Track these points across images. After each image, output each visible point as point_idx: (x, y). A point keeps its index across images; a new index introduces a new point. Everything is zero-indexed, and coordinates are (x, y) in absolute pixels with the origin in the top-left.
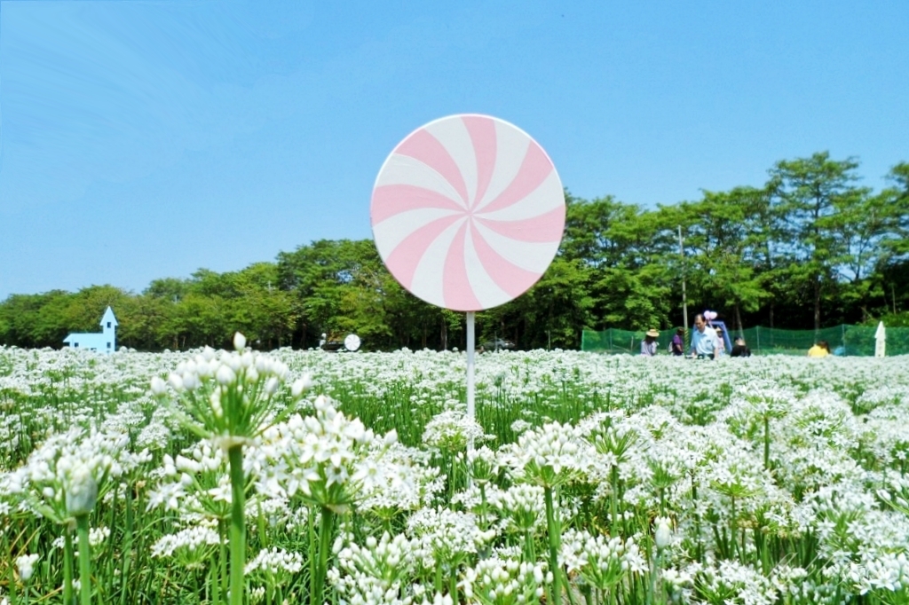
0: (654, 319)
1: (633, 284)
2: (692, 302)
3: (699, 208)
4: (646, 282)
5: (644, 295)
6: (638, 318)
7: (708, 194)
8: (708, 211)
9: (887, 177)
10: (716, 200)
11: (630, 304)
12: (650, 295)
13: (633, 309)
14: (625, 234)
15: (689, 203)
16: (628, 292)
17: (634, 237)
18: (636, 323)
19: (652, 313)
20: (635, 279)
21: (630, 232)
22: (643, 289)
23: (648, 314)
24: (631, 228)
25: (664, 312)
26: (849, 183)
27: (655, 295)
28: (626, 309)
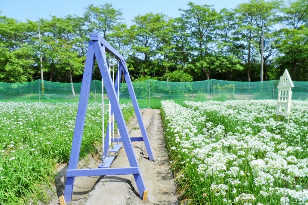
0: (23, 77)
1: (10, 57)
2: (46, 70)
3: (50, 23)
4: (19, 56)
5: (17, 63)
6: (13, 76)
7: (54, 17)
8: (53, 25)
9: (132, 21)
10: (58, 20)
11: (8, 68)
12: (22, 64)
13: (10, 71)
14: (7, 30)
15: (44, 19)
16: (7, 61)
17: (13, 32)
18: (12, 79)
19: (23, 74)
20: (12, 54)
21: (10, 30)
22: (17, 60)
23: (19, 75)
24: (11, 28)
25: (30, 74)
26: (119, 21)
27: (25, 64)
28: (6, 71)
